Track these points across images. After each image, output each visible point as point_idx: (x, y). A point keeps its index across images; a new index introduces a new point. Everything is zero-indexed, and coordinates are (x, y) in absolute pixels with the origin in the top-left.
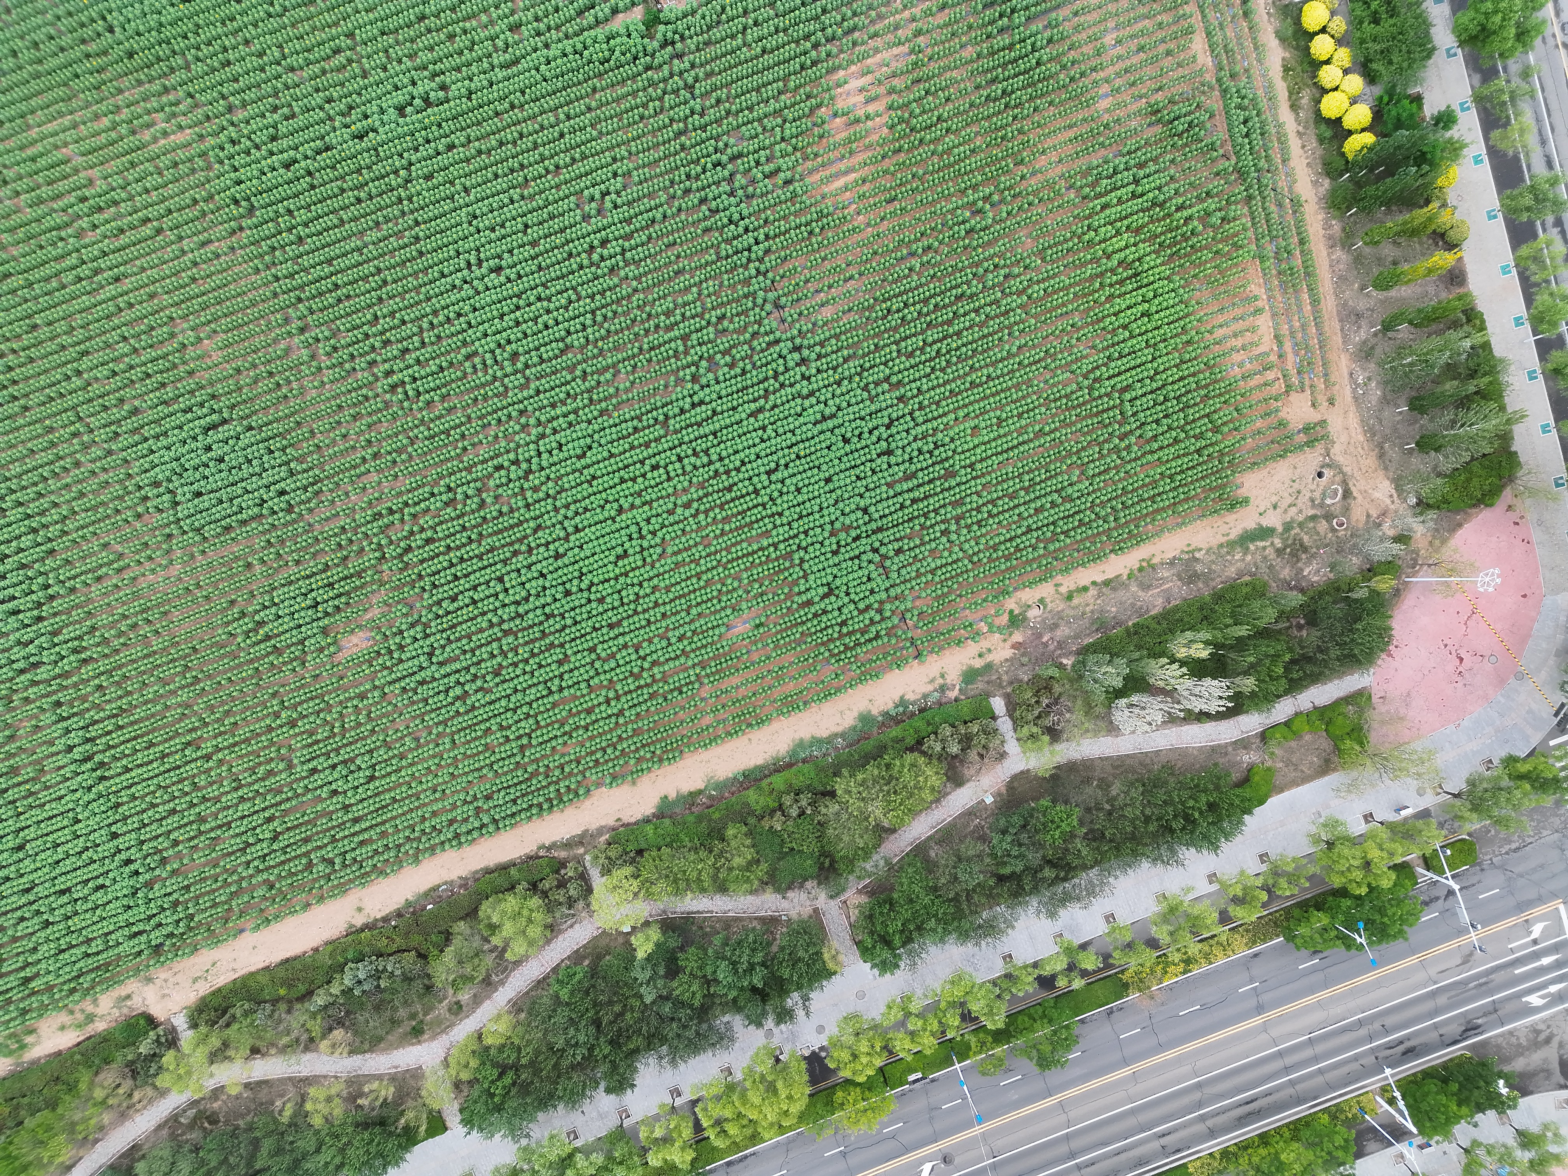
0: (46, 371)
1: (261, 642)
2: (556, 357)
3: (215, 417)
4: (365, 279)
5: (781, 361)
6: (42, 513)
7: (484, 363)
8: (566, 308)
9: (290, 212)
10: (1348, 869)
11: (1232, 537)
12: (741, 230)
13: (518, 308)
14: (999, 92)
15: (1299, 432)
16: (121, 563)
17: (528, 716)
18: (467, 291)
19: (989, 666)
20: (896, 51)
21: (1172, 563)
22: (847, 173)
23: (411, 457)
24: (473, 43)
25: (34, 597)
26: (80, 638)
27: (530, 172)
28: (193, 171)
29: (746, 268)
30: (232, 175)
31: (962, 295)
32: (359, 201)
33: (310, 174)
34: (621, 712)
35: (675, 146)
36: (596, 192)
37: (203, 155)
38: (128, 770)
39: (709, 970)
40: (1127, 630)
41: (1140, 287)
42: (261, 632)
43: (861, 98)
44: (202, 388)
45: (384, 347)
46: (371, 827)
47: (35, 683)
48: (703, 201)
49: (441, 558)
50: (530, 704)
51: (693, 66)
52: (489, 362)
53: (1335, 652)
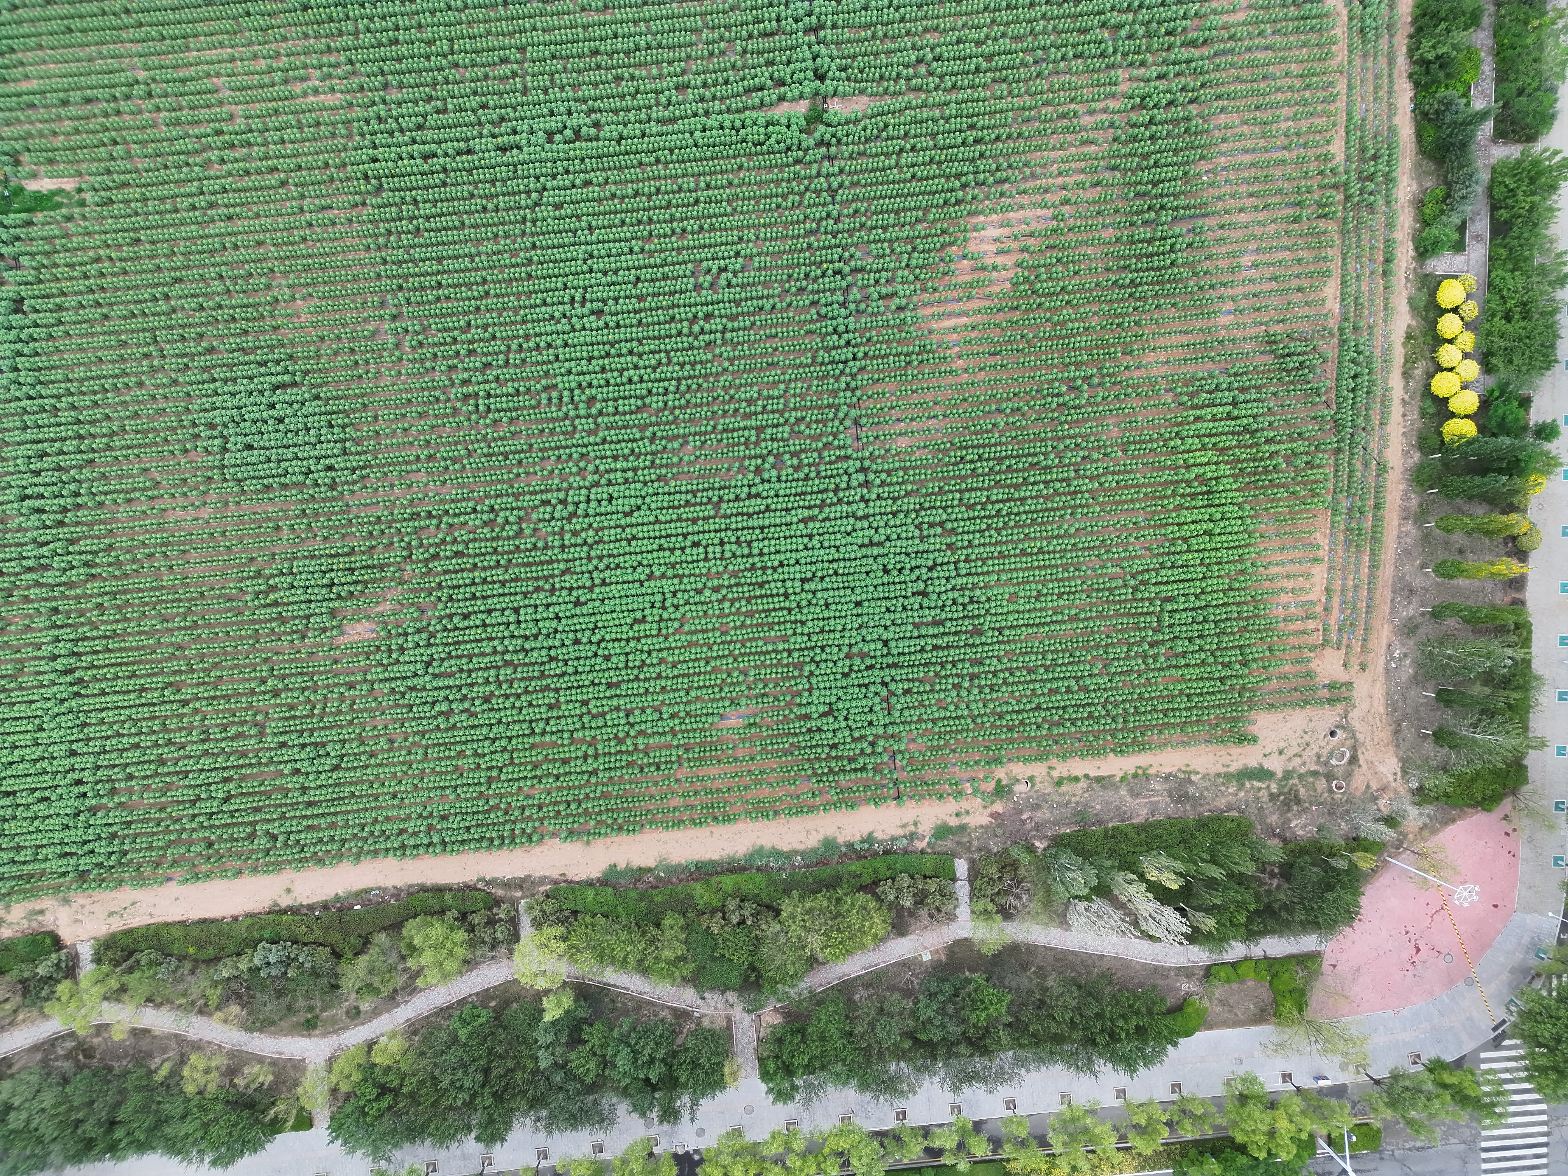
0: (136, 287)
1: (269, 605)
2: (631, 413)
3: (287, 378)
4: (469, 286)
5: (845, 478)
6: (93, 423)
7: (561, 398)
8: (654, 369)
9: (415, 202)
10: (1254, 1131)
11: (1232, 769)
12: (842, 342)
13: (608, 355)
14: (1128, 281)
15: (1324, 686)
16: (156, 493)
17: (505, 749)
18: (564, 325)
19: (963, 828)
20: (1039, 212)
21: (1167, 778)
22: (960, 315)
23: (464, 467)
24: (637, 92)
25: (62, 502)
26: (95, 553)
27: (657, 229)
28: (333, 135)
29: (837, 380)
30: (370, 151)
31: (1037, 463)
32: (485, 209)
33: (445, 170)
34: (595, 772)
35: (802, 243)
36: (715, 266)
37: (347, 123)
38: (103, 693)
39: (610, 1051)
40: (1106, 831)
41: (1211, 506)
42: (271, 597)
43: (993, 248)
44: (283, 346)
45: (469, 356)
46: (323, 815)
47: (38, 584)
48: (814, 303)
49: (465, 575)
50: (510, 738)
51: (841, 171)
52: (566, 400)
53: (1299, 915)
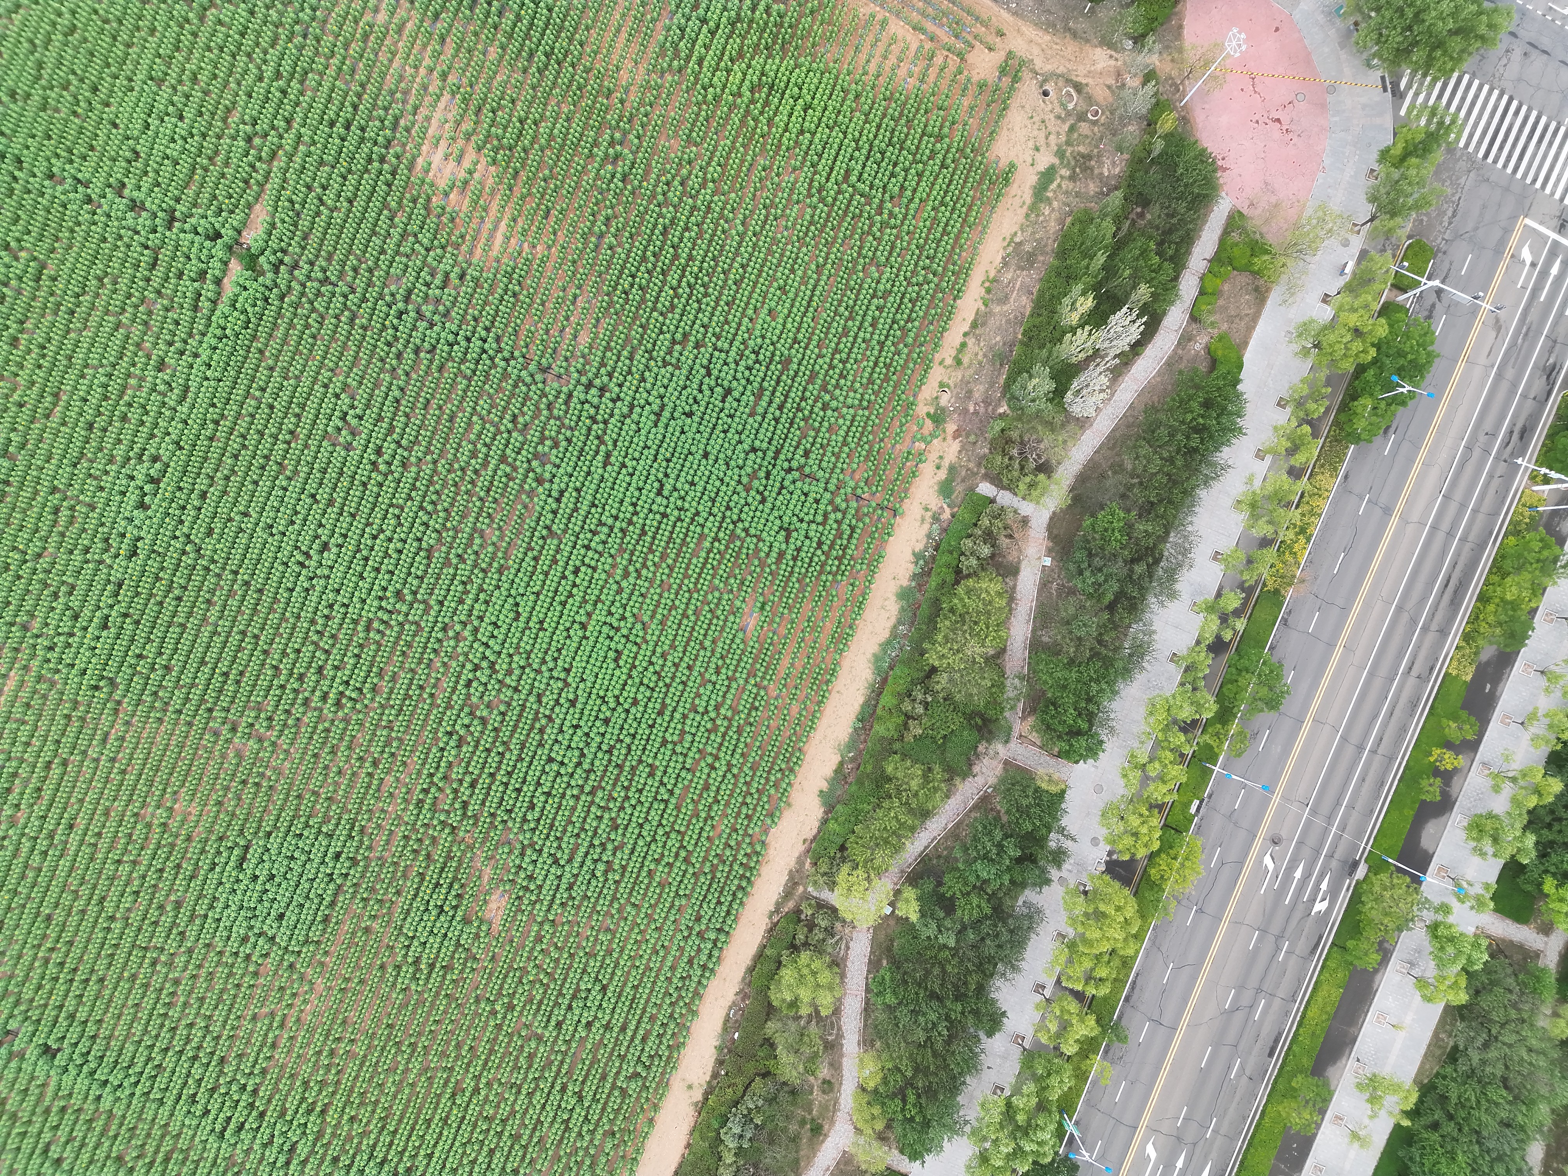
0: (88, 941)
1: (430, 974)
2: (428, 566)
3: (236, 852)
4: (240, 649)
5: (586, 406)
6: (188, 1040)
7: (384, 622)
8: (400, 524)
9: (140, 656)
10: (1346, 348)
11: (1028, 201)
12: (464, 343)
13: (366, 559)
14: (543, 58)
15: (1000, 79)
16: (277, 1019)
17: (667, 834)
18: (319, 583)
19: (952, 469)
20: (441, 105)
21: (1005, 264)
22: (496, 228)
23: (400, 740)
24: (144, 407)
25: (242, 1104)
26: (303, 1099)
27: (277, 456)
28: (45, 697)
29: (495, 366)
30: (74, 672)
31: (665, 228)
32: (179, 599)
33: (126, 615)
34: (729, 765)
35: (357, 333)
36: (336, 422)
37: (40, 679)
38: (430, 1156)
39: (972, 879)
40: (1022, 342)
41: (783, 93)
42: (423, 967)
43: (452, 164)
44: (206, 841)
45: (303, 682)
46: (639, 1022)
47: (304, 1162)
48: (417, 351)
49: (494, 788)
50: (660, 824)
51: (312, 264)
52: (385, 617)
53: (1181, 207)
